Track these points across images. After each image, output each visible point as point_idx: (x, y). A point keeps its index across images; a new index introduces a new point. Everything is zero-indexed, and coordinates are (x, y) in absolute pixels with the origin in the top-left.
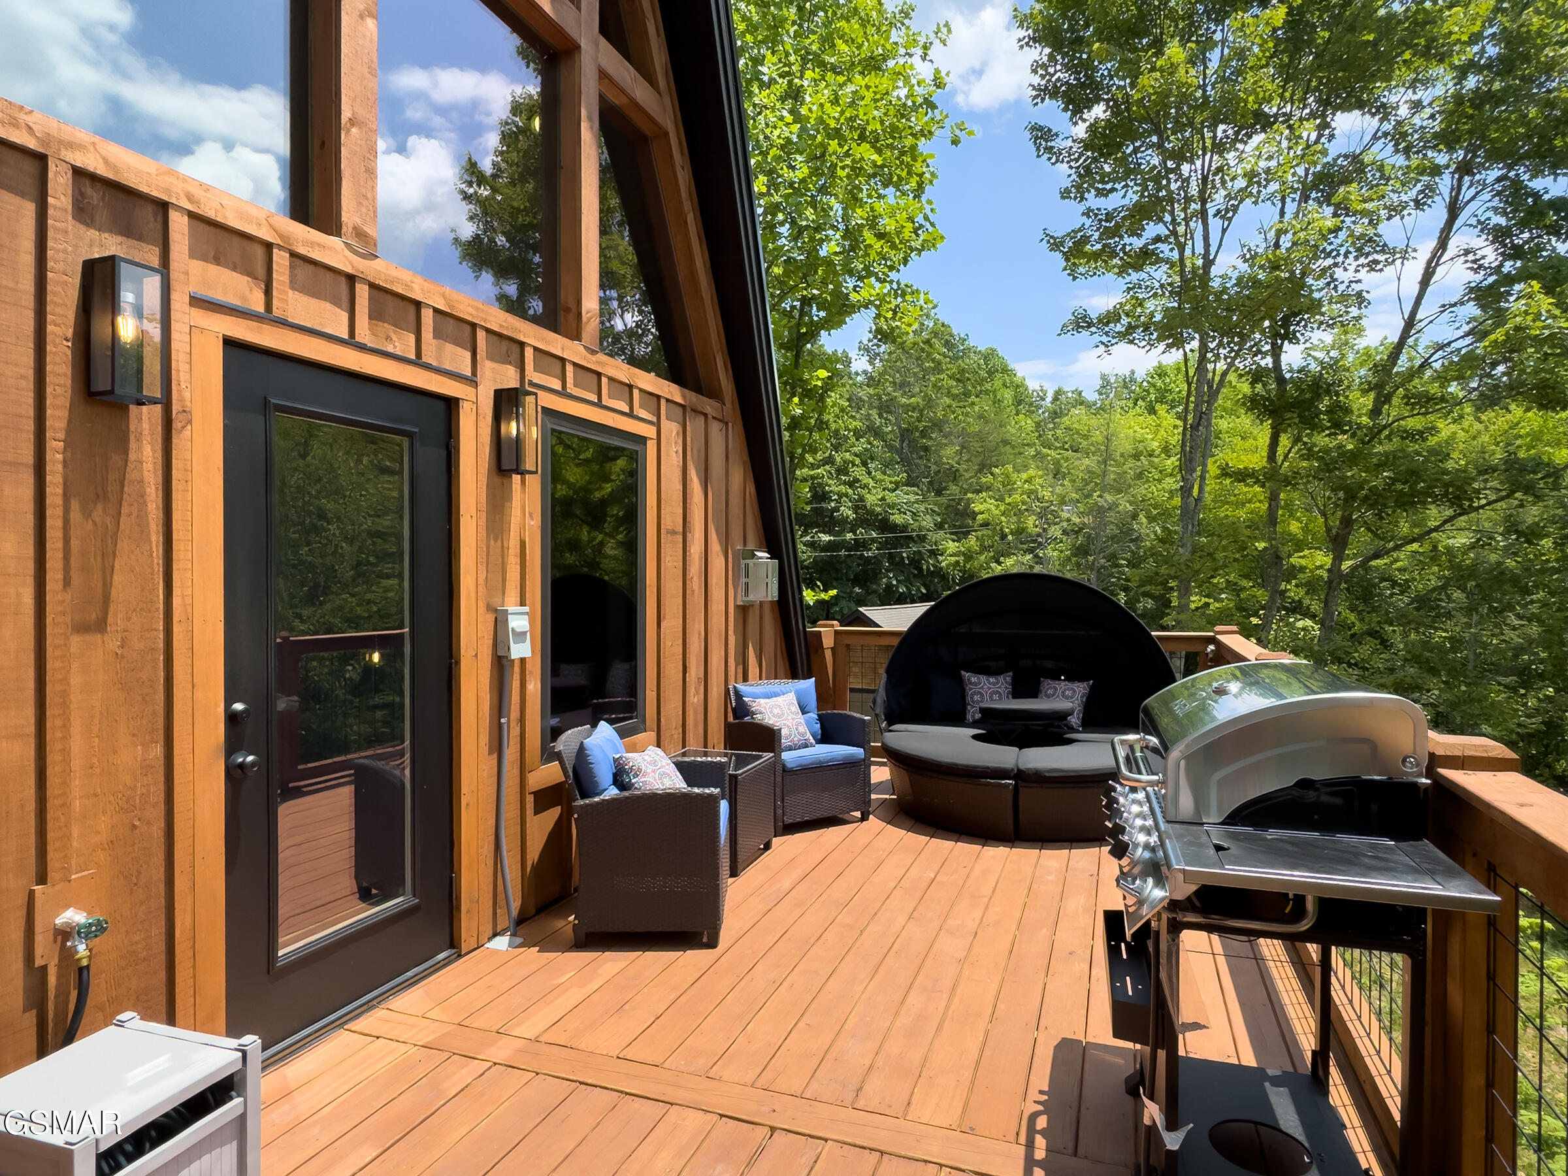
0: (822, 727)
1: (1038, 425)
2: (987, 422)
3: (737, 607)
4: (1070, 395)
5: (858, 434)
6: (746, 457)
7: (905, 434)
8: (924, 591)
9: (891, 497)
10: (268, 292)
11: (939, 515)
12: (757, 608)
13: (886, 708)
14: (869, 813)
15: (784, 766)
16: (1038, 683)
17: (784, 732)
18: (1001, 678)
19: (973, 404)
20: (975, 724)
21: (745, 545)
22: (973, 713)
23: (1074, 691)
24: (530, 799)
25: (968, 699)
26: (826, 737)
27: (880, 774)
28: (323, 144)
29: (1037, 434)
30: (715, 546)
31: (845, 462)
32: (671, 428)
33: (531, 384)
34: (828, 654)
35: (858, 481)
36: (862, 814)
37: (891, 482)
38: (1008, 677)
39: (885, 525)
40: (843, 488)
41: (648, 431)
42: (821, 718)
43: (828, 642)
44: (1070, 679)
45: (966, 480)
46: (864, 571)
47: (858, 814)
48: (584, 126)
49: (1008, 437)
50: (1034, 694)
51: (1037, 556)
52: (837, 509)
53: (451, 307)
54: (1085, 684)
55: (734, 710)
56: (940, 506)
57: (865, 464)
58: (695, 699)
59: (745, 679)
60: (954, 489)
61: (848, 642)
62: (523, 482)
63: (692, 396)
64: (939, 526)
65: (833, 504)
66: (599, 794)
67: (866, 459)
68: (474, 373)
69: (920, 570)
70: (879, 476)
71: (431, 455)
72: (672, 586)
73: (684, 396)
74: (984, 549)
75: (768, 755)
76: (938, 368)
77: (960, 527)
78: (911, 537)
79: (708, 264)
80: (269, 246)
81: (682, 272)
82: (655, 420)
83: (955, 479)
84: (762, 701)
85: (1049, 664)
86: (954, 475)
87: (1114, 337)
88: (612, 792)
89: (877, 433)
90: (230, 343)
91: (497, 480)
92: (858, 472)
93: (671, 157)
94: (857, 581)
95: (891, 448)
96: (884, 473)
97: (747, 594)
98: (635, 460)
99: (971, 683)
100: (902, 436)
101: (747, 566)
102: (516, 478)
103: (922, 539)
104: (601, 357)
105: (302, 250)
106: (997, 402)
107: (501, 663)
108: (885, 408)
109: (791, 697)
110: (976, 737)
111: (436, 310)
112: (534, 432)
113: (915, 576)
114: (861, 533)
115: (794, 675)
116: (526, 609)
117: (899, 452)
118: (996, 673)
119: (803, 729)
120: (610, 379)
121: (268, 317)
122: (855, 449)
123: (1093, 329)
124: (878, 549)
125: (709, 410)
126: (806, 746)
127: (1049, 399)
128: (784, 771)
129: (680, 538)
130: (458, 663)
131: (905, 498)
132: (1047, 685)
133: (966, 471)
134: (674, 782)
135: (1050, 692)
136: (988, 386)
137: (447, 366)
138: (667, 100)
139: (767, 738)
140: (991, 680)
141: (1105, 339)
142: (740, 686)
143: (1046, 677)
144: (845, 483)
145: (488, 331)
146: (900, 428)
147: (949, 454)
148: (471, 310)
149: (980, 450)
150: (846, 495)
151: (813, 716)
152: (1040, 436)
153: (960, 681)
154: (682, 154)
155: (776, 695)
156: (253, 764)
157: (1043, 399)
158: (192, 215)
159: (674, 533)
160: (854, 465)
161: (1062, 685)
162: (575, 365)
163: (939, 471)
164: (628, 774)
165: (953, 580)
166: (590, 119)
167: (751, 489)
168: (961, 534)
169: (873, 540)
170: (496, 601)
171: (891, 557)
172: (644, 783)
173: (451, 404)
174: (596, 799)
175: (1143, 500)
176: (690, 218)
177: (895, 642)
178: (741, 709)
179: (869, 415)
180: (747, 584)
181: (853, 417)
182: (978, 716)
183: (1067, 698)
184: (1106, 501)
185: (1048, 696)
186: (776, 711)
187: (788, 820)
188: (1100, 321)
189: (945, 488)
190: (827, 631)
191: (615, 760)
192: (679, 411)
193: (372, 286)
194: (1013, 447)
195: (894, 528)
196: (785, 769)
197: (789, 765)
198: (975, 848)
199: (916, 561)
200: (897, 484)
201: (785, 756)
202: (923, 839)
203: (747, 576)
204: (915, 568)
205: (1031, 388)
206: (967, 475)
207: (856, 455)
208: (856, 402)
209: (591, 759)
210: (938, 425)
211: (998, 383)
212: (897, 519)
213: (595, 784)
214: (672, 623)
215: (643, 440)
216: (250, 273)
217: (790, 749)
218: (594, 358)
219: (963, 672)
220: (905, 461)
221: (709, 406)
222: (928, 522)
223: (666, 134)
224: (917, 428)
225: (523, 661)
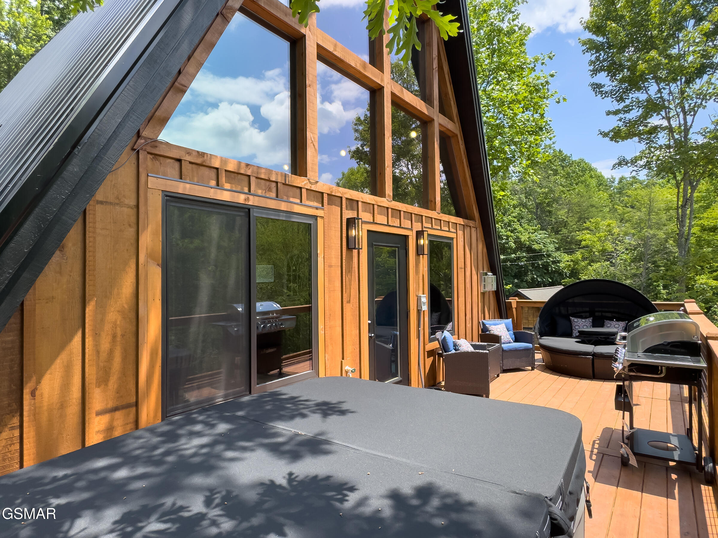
0: (515, 337)
1: (610, 195)
2: (582, 197)
3: (481, 293)
4: (628, 179)
5: (515, 207)
6: (483, 239)
7: (538, 205)
8: (550, 281)
9: (533, 236)
10: (373, 216)
11: (557, 243)
12: (488, 292)
13: (539, 331)
14: (534, 368)
15: (503, 349)
16: (604, 322)
17: (502, 337)
18: (587, 320)
19: (574, 189)
20: (576, 337)
21: (483, 271)
22: (575, 333)
23: (619, 325)
24: (426, 353)
25: (573, 328)
26: (516, 340)
27: (538, 356)
28: (380, 173)
29: (610, 200)
30: (474, 272)
31: (510, 221)
32: (460, 233)
33: (425, 227)
34: (514, 310)
35: (516, 229)
36: (532, 368)
37: (532, 229)
38: (591, 320)
39: (530, 250)
40: (509, 233)
41: (453, 235)
42: (515, 334)
43: (514, 305)
44: (618, 320)
45: (572, 226)
46: (520, 272)
47: (530, 368)
48: (435, 143)
49: (594, 203)
50: (602, 326)
51: (611, 262)
52: (507, 243)
53: (407, 210)
54: (624, 322)
55: (482, 330)
56: (558, 239)
57: (518, 221)
58: (469, 325)
59: (484, 319)
60: (564, 231)
61: (522, 305)
62: (423, 257)
63: (466, 221)
64: (558, 249)
65: (504, 241)
66: (450, 351)
67: (520, 218)
68: (412, 227)
69: (548, 270)
70: (526, 226)
71: (403, 252)
72: (461, 287)
73: (464, 222)
74: (584, 259)
75: (497, 345)
76: (556, 173)
77: (569, 249)
78: (543, 255)
79: (470, 175)
80: (373, 205)
81: (461, 179)
82: (455, 231)
83: (565, 225)
84: (493, 326)
85: (609, 315)
86: (565, 224)
87: (640, 168)
88: (453, 351)
89: (524, 206)
90: (368, 231)
91: (417, 257)
92: (517, 226)
93: (458, 142)
94: (515, 277)
95: (531, 212)
96: (528, 225)
97: (485, 288)
98: (450, 246)
99: (574, 322)
100: (537, 206)
101: (485, 278)
102: (421, 256)
103: (549, 256)
104: (442, 214)
105: (379, 204)
106: (587, 186)
107: (419, 311)
108: (528, 194)
109: (503, 326)
110: (577, 342)
111: (404, 211)
112: (427, 242)
113: (545, 273)
114: (519, 254)
115: (501, 317)
116: (425, 295)
117: (536, 214)
118: (586, 318)
119: (508, 336)
120: (444, 221)
121: (373, 223)
122: (514, 215)
123: (629, 165)
124: (526, 261)
125: (471, 225)
126: (510, 343)
127: (616, 182)
128: (503, 351)
129: (463, 270)
130: (410, 311)
131: (539, 236)
132: (607, 322)
133: (571, 222)
134: (471, 349)
135: (609, 325)
136: (583, 179)
137: (406, 227)
138: (457, 124)
139: (496, 339)
140: (583, 320)
141: (635, 168)
142: (484, 321)
143: (607, 320)
144: (509, 230)
145: (415, 214)
146: (536, 202)
147: (562, 214)
148: (411, 209)
149: (578, 211)
150: (511, 236)
151: (512, 332)
152: (612, 201)
153: (570, 321)
154: (462, 140)
155: (498, 324)
156: (374, 336)
157: (613, 183)
158: (362, 202)
159: (462, 268)
160: (514, 222)
161: (614, 323)
162: (435, 219)
163: (557, 222)
164: (458, 346)
165: (566, 275)
166: (437, 141)
167: (485, 250)
168: (570, 252)
169: (524, 257)
170: (417, 293)
171: (533, 265)
172: (463, 349)
173: (406, 237)
174: (450, 353)
175: (672, 232)
176: (464, 161)
177: (542, 306)
178: (485, 329)
179: (520, 197)
180: (485, 285)
181: (512, 199)
182: (578, 334)
183: (616, 328)
184: (649, 233)
185: (608, 327)
186: (498, 330)
187: (505, 368)
188: (632, 161)
189: (560, 231)
190: (514, 301)
191: (453, 342)
192: (462, 226)
193: (392, 209)
194: (597, 208)
195: (534, 251)
196: (503, 350)
197: (505, 349)
198: (577, 380)
199: (546, 266)
200: (535, 230)
201: (503, 345)
202: (557, 377)
203: (485, 282)
204: (545, 270)
205: (606, 177)
206: (572, 224)
207: (514, 217)
208: (514, 192)
209: (447, 341)
210: (556, 200)
211: (587, 176)
212: (536, 247)
213: (449, 348)
214: (462, 299)
215: (452, 239)
216: (370, 213)
217: (504, 343)
218: (439, 215)
219: (571, 317)
220: (539, 218)
221: (471, 223)
222: (551, 247)
223: (457, 135)
224: (545, 202)
225: (424, 311)
